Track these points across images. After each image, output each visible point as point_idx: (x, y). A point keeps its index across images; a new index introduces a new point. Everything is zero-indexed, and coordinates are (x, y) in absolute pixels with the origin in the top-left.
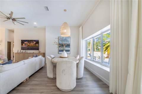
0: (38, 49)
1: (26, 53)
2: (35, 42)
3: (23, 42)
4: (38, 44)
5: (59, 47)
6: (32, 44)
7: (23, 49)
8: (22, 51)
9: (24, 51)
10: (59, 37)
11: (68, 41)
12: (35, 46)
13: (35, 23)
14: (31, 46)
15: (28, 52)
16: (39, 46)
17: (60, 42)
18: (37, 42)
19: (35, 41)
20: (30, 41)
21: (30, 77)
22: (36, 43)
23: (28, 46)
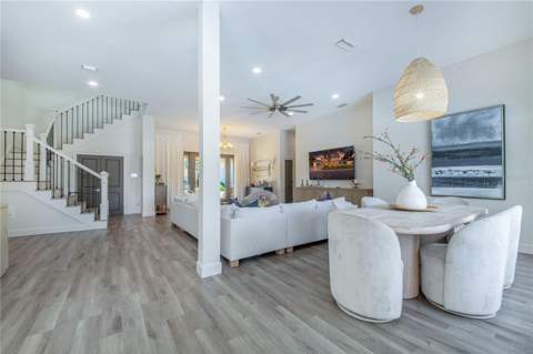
0: (351, 177)
1: (319, 189)
2: (342, 156)
3: (313, 156)
4: (353, 159)
5: (434, 165)
6: (335, 161)
7: (313, 176)
8: (310, 182)
9: (315, 183)
10: (429, 122)
12: (342, 167)
13: (335, 96)
14: (333, 168)
15: (326, 186)
16: (353, 167)
17: (438, 142)
18: (349, 153)
19: (341, 150)
20: (328, 153)
21: (296, 248)
22: (345, 158)
23: (326, 167)
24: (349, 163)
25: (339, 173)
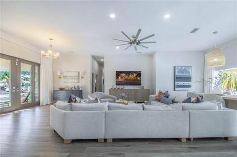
0: (139, 84)
2: (135, 75)
3: (118, 74)
4: (140, 77)
5: (175, 81)
6: (131, 77)
7: (118, 84)
10: (175, 66)
11: (189, 73)
12: (135, 80)
14: (130, 80)
16: (140, 80)
18: (139, 74)
19: (135, 72)
20: (128, 73)
22: (137, 76)
23: (126, 79)
24: (138, 78)
25: (133, 82)
